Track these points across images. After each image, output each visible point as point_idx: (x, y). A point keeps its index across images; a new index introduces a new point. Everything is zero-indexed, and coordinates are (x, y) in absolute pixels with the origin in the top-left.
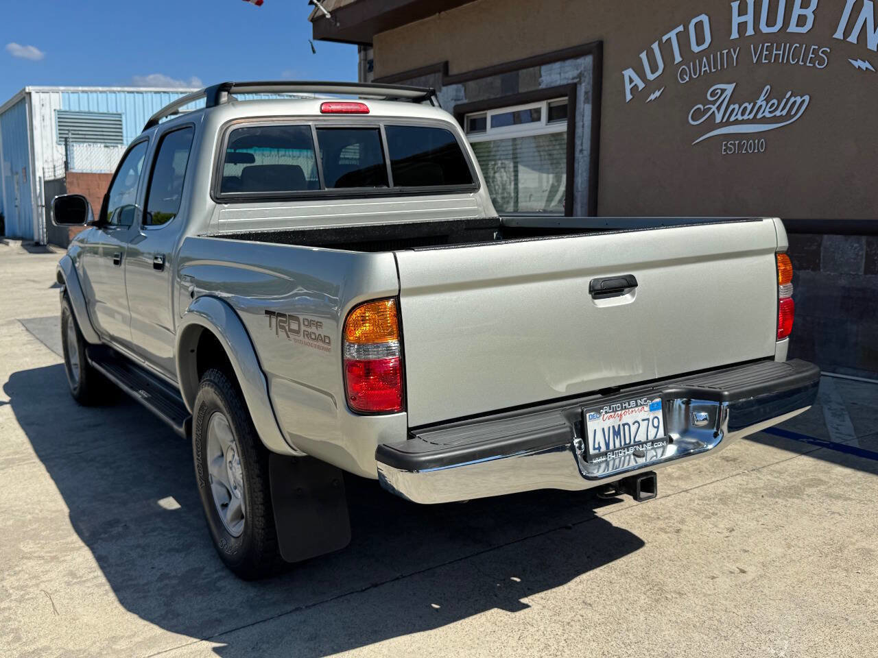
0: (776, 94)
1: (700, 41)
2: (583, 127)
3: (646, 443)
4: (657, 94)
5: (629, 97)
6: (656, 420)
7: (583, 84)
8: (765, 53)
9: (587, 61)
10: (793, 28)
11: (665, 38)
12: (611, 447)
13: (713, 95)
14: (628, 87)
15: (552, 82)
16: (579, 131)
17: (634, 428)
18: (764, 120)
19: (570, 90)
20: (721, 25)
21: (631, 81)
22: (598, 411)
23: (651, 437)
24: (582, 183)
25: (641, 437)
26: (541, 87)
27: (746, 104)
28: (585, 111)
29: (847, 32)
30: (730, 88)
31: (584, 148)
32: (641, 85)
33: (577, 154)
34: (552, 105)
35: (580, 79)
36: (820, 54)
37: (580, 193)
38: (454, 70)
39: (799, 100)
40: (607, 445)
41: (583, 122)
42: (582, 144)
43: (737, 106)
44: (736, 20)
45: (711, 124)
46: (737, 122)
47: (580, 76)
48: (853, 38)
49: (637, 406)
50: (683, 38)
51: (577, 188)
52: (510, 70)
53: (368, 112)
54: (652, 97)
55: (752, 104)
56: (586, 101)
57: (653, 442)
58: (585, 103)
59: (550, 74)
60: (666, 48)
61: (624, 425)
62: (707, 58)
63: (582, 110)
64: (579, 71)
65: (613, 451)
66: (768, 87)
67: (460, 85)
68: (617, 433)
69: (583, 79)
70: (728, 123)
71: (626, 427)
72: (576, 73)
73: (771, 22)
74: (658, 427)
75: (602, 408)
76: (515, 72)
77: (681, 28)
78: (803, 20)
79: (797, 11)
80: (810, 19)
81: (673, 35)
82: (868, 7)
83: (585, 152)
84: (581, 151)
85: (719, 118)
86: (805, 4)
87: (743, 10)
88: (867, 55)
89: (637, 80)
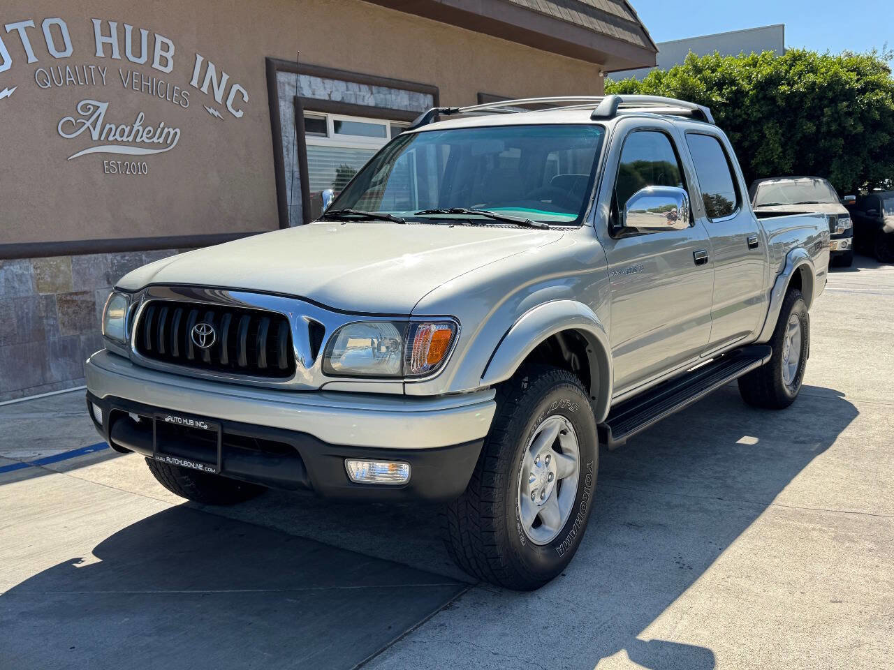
0: (151, 122)
1: (59, 46)
4: (6, 93)
8: (134, 81)
13: (85, 108)
27: (123, 126)
30: (103, 107)
36: (183, 95)
39: (172, 132)
43: (113, 126)
45: (87, 140)
48: (204, 89)
60: (12, 40)
62: (70, 67)
70: (107, 142)
73: (136, 53)
77: (31, 23)
78: (164, 62)
79: (158, 52)
80: (171, 63)
81: (20, 27)
82: (211, 66)
85: (95, 136)
86: (165, 47)
87: (107, 32)
88: (216, 106)
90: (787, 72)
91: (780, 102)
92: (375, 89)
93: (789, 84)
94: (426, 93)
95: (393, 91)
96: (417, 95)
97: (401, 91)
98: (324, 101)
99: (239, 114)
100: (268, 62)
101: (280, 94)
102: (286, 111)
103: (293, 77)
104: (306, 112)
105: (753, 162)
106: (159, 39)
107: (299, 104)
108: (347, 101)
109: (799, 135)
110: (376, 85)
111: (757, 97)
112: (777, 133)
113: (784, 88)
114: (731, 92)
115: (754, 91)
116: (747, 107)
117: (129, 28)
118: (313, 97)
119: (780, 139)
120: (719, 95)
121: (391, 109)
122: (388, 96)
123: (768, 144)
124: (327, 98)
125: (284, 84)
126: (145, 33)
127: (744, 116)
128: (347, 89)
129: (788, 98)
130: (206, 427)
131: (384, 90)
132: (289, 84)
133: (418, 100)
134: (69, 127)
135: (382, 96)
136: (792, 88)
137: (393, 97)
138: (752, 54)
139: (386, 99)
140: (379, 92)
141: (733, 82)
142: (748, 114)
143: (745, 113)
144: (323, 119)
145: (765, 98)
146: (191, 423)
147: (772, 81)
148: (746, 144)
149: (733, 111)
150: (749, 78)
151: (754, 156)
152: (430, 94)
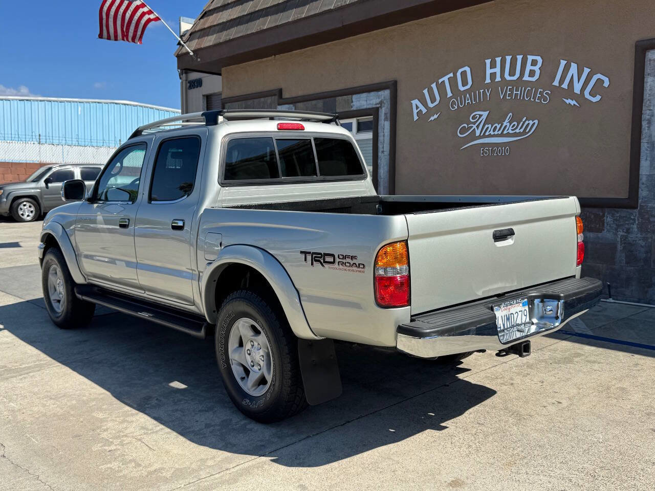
0: (516, 119)
1: (465, 83)
2: (384, 136)
3: (521, 324)
4: (436, 116)
5: (416, 118)
6: (525, 311)
7: (383, 108)
8: (508, 92)
9: (386, 94)
10: (526, 78)
11: (440, 81)
12: (506, 327)
13: (473, 118)
14: (415, 111)
15: (361, 106)
16: (381, 138)
17: (516, 316)
18: (508, 135)
19: (375, 112)
20: (479, 74)
21: (417, 107)
22: (499, 306)
23: (523, 322)
24: (383, 173)
25: (519, 322)
26: (352, 109)
27: (496, 125)
28: (385, 126)
29: (562, 81)
30: (485, 114)
31: (385, 150)
32: (424, 111)
33: (380, 154)
34: (360, 121)
35: (381, 104)
36: (545, 95)
37: (382, 180)
38: (286, 95)
39: (531, 123)
40: (504, 325)
41: (383, 132)
42: (383, 148)
43: (490, 126)
44: (489, 71)
45: (473, 137)
46: (490, 136)
47: (381, 103)
48: (565, 86)
49: (517, 303)
50: (453, 81)
51: (381, 176)
52: (331, 97)
53: (304, 129)
54: (432, 118)
55: (500, 125)
56: (386, 119)
57: (524, 324)
58: (384, 120)
59: (359, 101)
60: (441, 87)
61: (511, 314)
62: (469, 95)
63: (382, 125)
64: (380, 100)
65: (506, 329)
66: (511, 114)
67: (292, 105)
68: (508, 319)
69: (383, 105)
70: (484, 136)
71: (512, 315)
72: (378, 101)
73: (512, 73)
74: (526, 316)
75: (501, 304)
76: (332, 99)
83: (385, 153)
84: (383, 152)
86: (534, 63)
87: (493, 65)
88: (573, 96)
89: (421, 107)
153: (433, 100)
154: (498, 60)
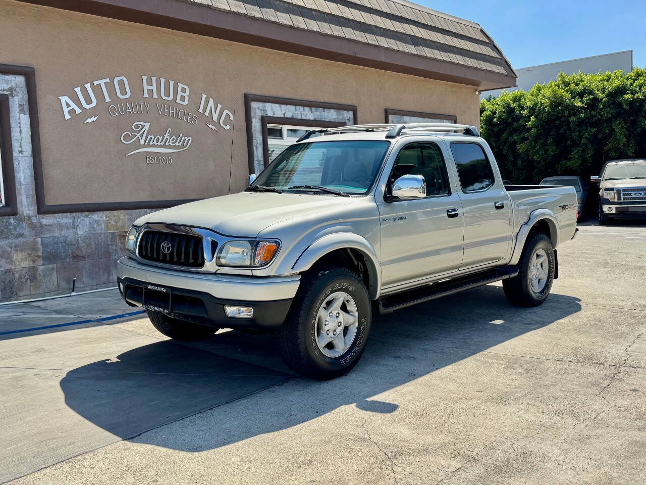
0: (175, 134)
1: (123, 92)
2: (21, 132)
4: (93, 119)
5: (67, 117)
7: (16, 98)
8: (165, 110)
9: (19, 80)
10: (178, 101)
11: (96, 83)
13: (137, 126)
14: (66, 110)
18: (170, 147)
20: (137, 88)
21: (68, 106)
24: (25, 178)
27: (158, 136)
29: (205, 110)
30: (147, 126)
31: (23, 149)
32: (78, 111)
35: (12, 92)
36: (194, 118)
37: (23, 187)
39: (187, 139)
41: (20, 128)
42: (21, 146)
43: (153, 137)
44: (146, 87)
45: (137, 145)
46: (154, 146)
47: (11, 89)
48: (206, 114)
50: (110, 87)
54: (89, 120)
55: (162, 137)
56: (22, 111)
58: (20, 113)
60: (97, 90)
62: (129, 104)
64: (9, 86)
66: (169, 129)
69: (15, 93)
70: (149, 146)
72: (6, 87)
73: (167, 94)
77: (108, 80)
78: (183, 99)
79: (180, 93)
80: (187, 99)
81: (102, 82)
82: (211, 101)
83: (25, 154)
84: (21, 152)
85: (142, 142)
86: (184, 90)
87: (150, 83)
88: (214, 123)
89: (73, 106)
90: (631, 84)
91: (625, 106)
92: (314, 109)
93: (632, 93)
94: (348, 110)
95: (326, 110)
96: (342, 112)
97: (331, 110)
98: (281, 118)
99: (227, 128)
100: (246, 96)
101: (253, 115)
102: (256, 124)
103: (261, 105)
104: (268, 125)
105: (605, 148)
106: (180, 86)
107: (264, 120)
108: (295, 117)
109: (639, 130)
110: (314, 107)
111: (608, 102)
112: (622, 128)
113: (628, 96)
114: (590, 99)
115: (606, 99)
116: (601, 110)
117: (163, 80)
118: (273, 116)
119: (625, 132)
120: (580, 101)
121: (324, 121)
122: (323, 113)
123: (616, 136)
124: (282, 116)
125: (255, 109)
126: (172, 83)
127: (599, 117)
128: (296, 110)
129: (631, 103)
130: (165, 291)
131: (320, 109)
132: (259, 108)
133: (343, 115)
134: (127, 137)
135: (318, 113)
136: (634, 96)
137: (326, 113)
138: (608, 72)
139: (321, 116)
140: (316, 111)
141: (591, 92)
142: (602, 115)
143: (600, 114)
144: (280, 128)
145: (614, 103)
146: (159, 289)
147: (621, 91)
148: (600, 136)
149: (590, 113)
150: (603, 89)
151: (606, 145)
152: (351, 111)
153: (89, 101)
154: (154, 79)
